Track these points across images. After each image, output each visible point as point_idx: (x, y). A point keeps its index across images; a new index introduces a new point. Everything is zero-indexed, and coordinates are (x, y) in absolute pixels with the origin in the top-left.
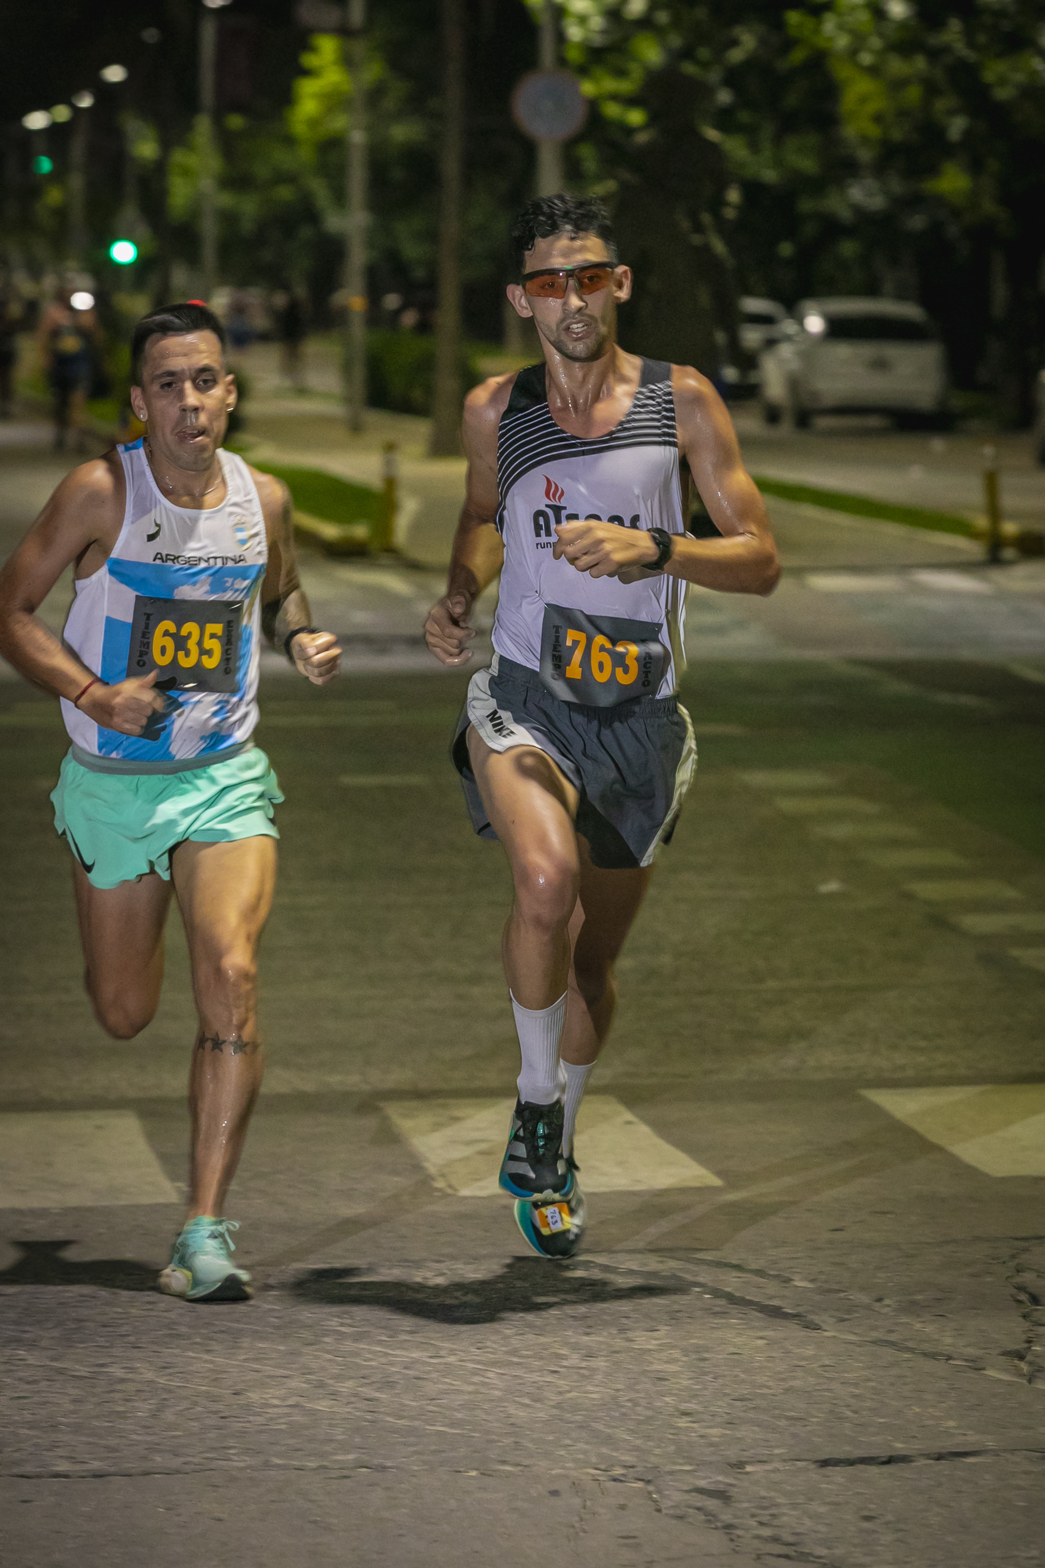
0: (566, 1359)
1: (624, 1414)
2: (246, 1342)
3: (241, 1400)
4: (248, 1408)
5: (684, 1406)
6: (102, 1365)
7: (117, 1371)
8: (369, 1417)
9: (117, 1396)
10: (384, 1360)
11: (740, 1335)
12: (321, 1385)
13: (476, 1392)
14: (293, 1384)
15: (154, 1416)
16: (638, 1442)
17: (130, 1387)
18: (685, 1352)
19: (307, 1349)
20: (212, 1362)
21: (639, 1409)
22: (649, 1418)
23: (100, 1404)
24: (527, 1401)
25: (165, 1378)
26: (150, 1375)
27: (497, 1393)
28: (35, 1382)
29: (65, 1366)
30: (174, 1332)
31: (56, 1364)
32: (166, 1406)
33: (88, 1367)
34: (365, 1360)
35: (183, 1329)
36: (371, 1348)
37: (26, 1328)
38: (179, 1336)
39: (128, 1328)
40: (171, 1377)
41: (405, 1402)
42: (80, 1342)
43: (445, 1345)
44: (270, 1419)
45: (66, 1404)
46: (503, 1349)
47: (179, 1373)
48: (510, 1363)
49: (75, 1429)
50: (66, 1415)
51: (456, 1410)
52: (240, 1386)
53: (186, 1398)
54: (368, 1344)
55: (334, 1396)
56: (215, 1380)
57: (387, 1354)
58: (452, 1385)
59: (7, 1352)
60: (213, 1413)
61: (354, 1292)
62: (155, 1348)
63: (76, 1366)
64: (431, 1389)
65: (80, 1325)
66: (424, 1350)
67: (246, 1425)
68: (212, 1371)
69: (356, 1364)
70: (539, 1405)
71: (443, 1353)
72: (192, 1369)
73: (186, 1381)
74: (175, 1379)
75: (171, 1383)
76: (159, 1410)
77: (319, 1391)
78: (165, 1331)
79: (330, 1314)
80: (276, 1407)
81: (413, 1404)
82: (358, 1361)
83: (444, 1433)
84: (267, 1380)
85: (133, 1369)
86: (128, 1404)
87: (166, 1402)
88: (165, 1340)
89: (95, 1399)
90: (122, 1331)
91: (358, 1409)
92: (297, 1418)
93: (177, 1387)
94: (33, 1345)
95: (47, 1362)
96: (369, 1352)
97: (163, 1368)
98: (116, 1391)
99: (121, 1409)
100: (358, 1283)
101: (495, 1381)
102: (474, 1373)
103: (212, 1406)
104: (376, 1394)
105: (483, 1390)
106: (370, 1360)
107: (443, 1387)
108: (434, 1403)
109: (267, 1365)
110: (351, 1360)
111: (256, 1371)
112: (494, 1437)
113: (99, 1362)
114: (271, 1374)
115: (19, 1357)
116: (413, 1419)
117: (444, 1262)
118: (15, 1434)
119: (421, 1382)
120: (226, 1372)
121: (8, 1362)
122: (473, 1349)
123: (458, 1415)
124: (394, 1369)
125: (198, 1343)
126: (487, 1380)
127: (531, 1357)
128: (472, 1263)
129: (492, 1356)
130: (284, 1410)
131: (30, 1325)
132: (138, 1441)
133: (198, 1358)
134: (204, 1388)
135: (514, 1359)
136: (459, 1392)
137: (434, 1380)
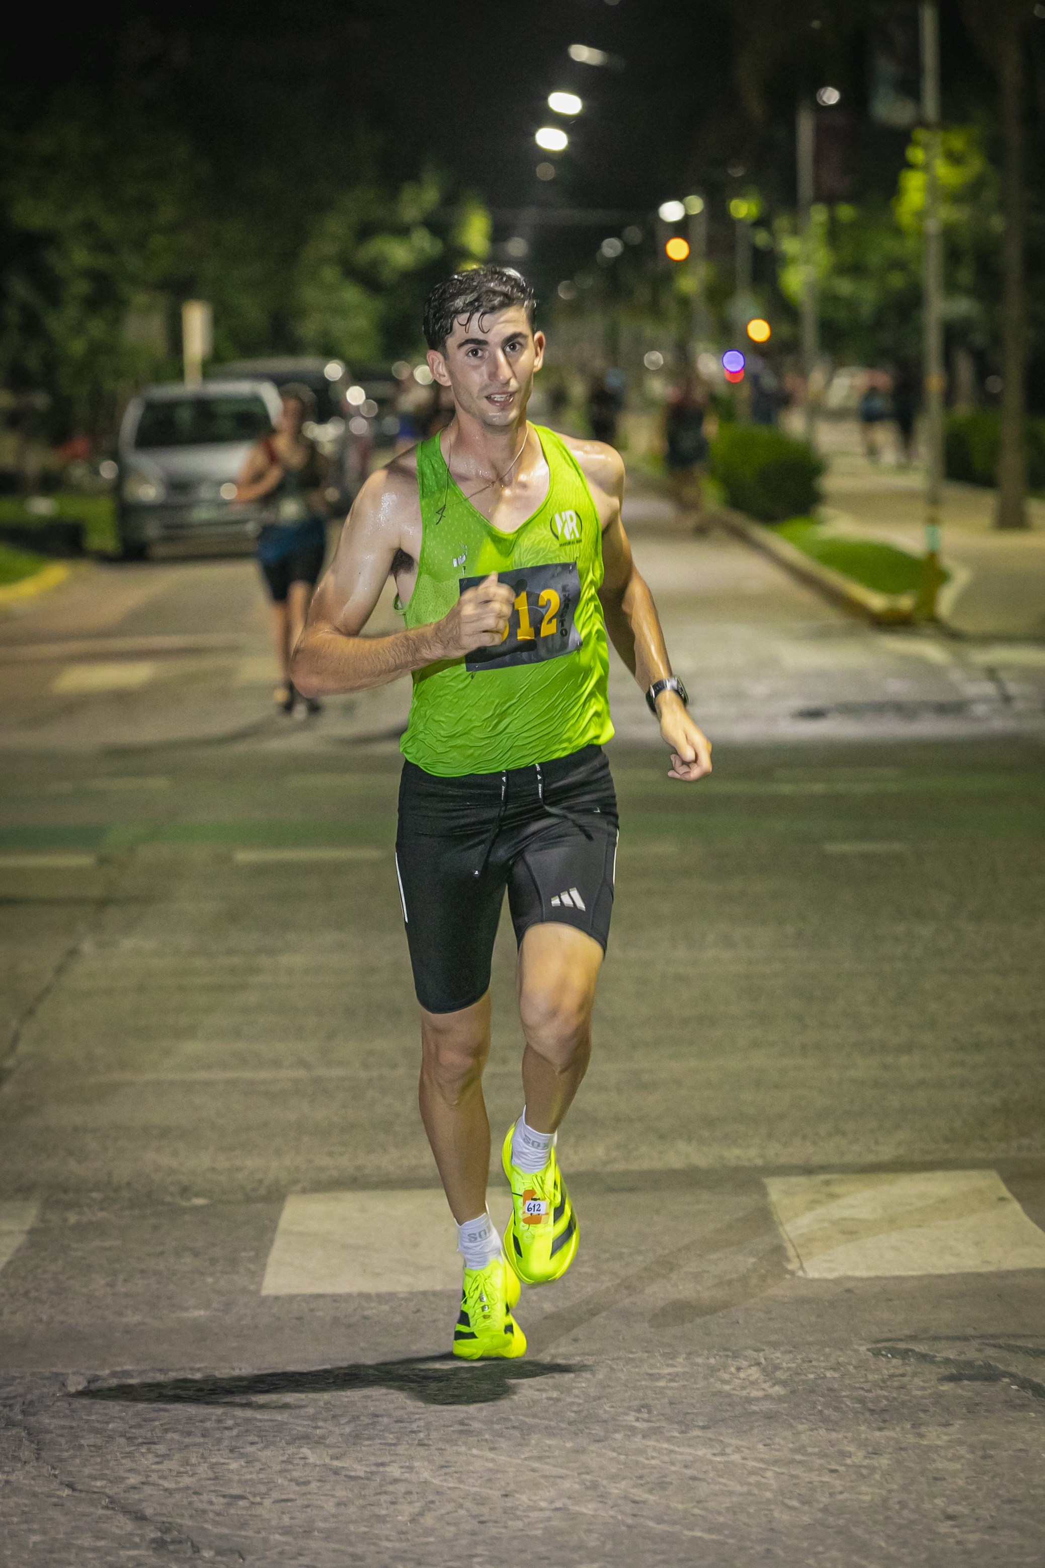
0: (850, 1457)
1: (887, 1518)
2: (534, 1439)
3: (509, 1502)
4: (510, 1512)
5: (950, 1510)
6: (382, 1464)
7: (394, 1471)
8: (630, 1521)
9: (383, 1498)
10: (666, 1458)
11: (1032, 1430)
12: (594, 1486)
13: (749, 1493)
14: (566, 1484)
15: (413, 1520)
16: (892, 1549)
17: (401, 1488)
18: (972, 1448)
19: (594, 1447)
20: (493, 1460)
21: (905, 1513)
22: (913, 1522)
23: (364, 1507)
24: (795, 1503)
25: (441, 1478)
26: (426, 1475)
27: (769, 1495)
28: (307, 1483)
29: (344, 1465)
30: (466, 1428)
31: (336, 1463)
32: (429, 1510)
33: (367, 1465)
34: (647, 1459)
35: (476, 1425)
36: (658, 1445)
37: (320, 1424)
38: (469, 1433)
39: (422, 1423)
40: (447, 1477)
41: (672, 1505)
42: (368, 1439)
43: (734, 1442)
44: (529, 1524)
45: (330, 1506)
46: (791, 1445)
47: (456, 1472)
48: (792, 1462)
49: (328, 1535)
50: (325, 1520)
51: (719, 1513)
52: (512, 1487)
53: (454, 1501)
54: (657, 1441)
55: (603, 1497)
56: (490, 1480)
57: (672, 1451)
58: (725, 1485)
59: (291, 1450)
60: (475, 1517)
61: (662, 1384)
62: (440, 1445)
63: (356, 1466)
64: (703, 1489)
65: (376, 1419)
66: (712, 1447)
67: (503, 1530)
68: (490, 1470)
69: (637, 1462)
70: (806, 1508)
71: (728, 1450)
72: (471, 1468)
73: (461, 1481)
74: (450, 1479)
75: (445, 1484)
76: (421, 1514)
77: (589, 1492)
78: (457, 1427)
79: (629, 1408)
80: (541, 1510)
81: (680, 1507)
82: (641, 1459)
83: (700, 1538)
84: (542, 1481)
85: (411, 1468)
86: (392, 1507)
87: (432, 1506)
88: (455, 1436)
89: (361, 1502)
90: (414, 1427)
91: (622, 1512)
92: (557, 1523)
93: (449, 1488)
94: (320, 1442)
95: (327, 1461)
96: (655, 1449)
97: (442, 1467)
98: (386, 1493)
99: (384, 1512)
100: (669, 1374)
101: (772, 1482)
102: (752, 1473)
103: (476, 1510)
104: (646, 1496)
105: (756, 1491)
106: (653, 1458)
107: (717, 1488)
108: (700, 1505)
109: (548, 1464)
110: (633, 1458)
111: (534, 1470)
112: (748, 1544)
113: (380, 1461)
114: (548, 1473)
115: (301, 1456)
116: (674, 1523)
117: (764, 1350)
118: (265, 1540)
119: (697, 1483)
120: (504, 1472)
121: (288, 1462)
122: (760, 1446)
123: (721, 1519)
124: (673, 1468)
125: (486, 1440)
126: (763, 1480)
127: (815, 1454)
128: (791, 1352)
129: (777, 1453)
130: (548, 1514)
131: (325, 1420)
132: (387, 1548)
133: (482, 1457)
134: (475, 1489)
135: (798, 1457)
136: (731, 1493)
137: (710, 1481)
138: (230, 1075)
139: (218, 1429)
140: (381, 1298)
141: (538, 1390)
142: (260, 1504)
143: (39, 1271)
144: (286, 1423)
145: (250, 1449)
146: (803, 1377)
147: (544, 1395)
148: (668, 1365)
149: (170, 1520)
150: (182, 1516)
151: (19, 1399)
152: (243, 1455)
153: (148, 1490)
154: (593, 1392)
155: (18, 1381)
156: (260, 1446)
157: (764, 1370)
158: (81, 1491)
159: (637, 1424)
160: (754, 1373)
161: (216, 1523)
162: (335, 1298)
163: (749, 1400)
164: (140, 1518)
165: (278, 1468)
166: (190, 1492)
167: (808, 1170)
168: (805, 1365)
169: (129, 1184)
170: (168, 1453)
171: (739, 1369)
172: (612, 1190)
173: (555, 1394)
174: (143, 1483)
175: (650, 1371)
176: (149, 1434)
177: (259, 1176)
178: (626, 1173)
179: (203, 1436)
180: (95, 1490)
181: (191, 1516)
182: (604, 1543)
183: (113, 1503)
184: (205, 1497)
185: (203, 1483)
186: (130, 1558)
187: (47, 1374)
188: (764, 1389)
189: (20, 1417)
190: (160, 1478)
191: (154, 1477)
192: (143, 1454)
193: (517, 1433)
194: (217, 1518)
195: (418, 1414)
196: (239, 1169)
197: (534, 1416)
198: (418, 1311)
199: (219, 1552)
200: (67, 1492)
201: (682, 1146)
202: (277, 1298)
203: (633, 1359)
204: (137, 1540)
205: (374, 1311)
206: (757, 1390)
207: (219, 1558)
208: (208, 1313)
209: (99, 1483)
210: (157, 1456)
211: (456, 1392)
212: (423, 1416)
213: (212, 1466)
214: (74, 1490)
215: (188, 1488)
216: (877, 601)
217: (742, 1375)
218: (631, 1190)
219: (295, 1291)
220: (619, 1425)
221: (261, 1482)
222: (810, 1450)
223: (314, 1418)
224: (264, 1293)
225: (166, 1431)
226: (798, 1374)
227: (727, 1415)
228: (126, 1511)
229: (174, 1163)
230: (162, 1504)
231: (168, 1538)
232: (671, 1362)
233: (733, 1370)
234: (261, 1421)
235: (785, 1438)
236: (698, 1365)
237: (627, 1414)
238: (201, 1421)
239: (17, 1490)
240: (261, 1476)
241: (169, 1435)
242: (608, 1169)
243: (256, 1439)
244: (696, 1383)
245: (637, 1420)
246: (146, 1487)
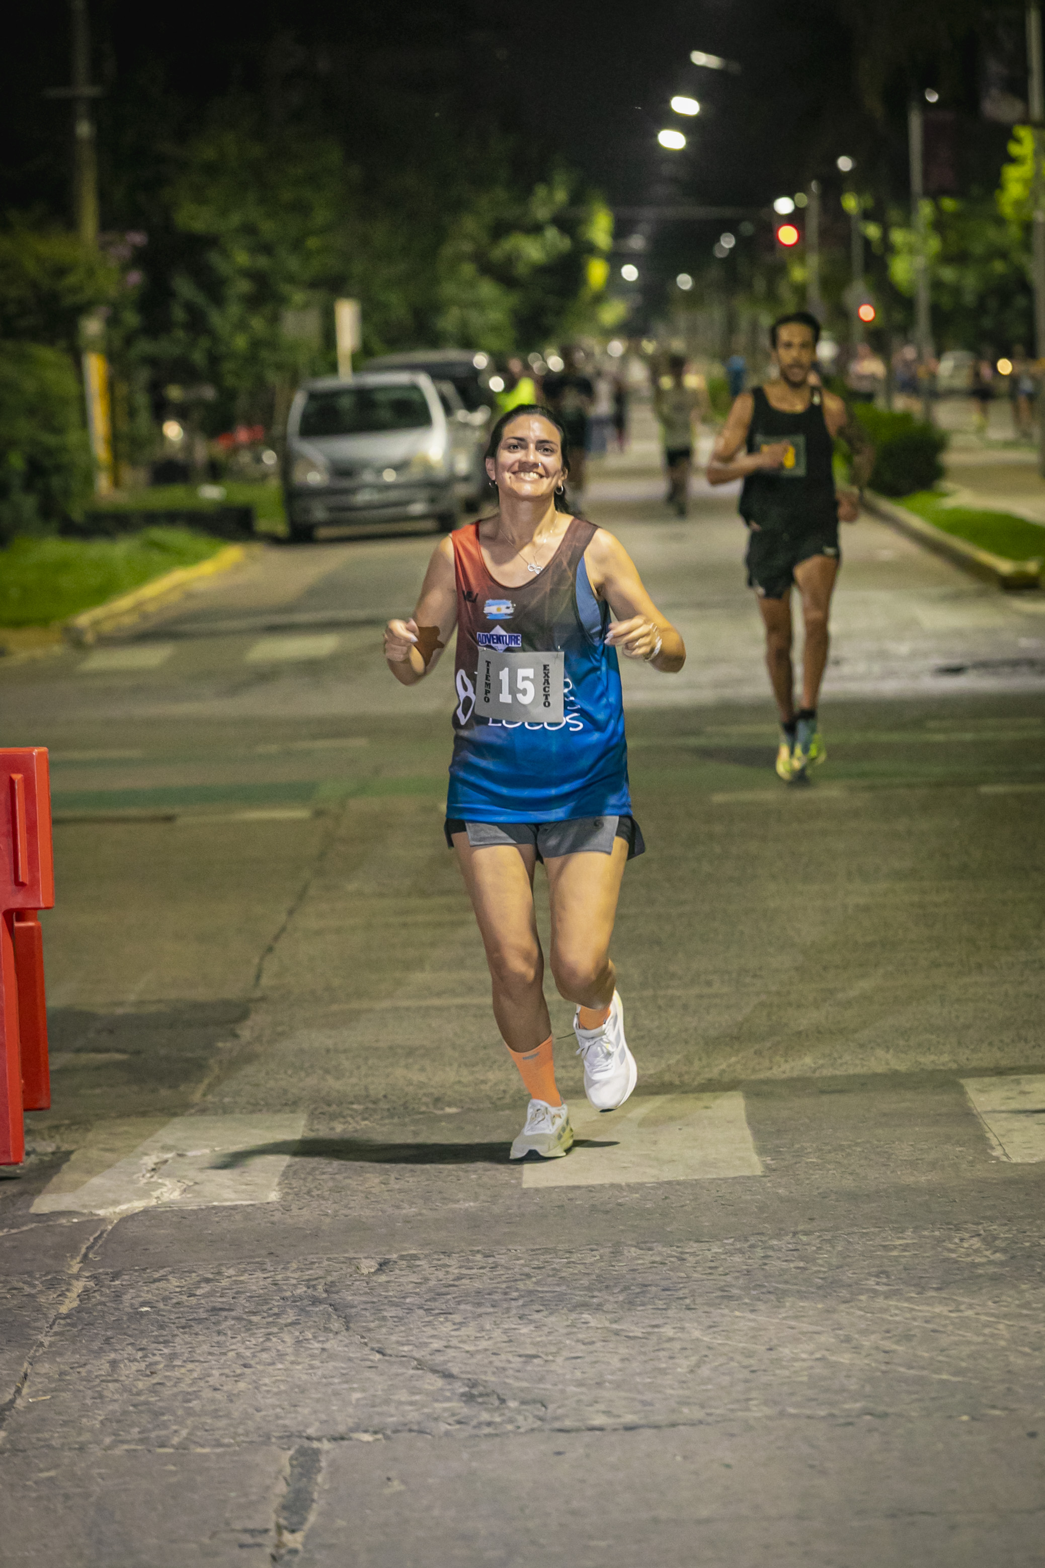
2: (789, 1301)
3: (773, 1355)
4: (776, 1363)
6: (657, 1326)
7: (668, 1331)
8: (883, 1368)
9: (662, 1354)
10: (908, 1315)
13: (985, 1343)
14: (823, 1339)
15: (692, 1371)
17: (677, 1345)
19: (843, 1307)
20: (754, 1320)
23: (646, 1362)
24: (1027, 1350)
25: (711, 1336)
26: (697, 1334)
27: (1002, 1343)
28: (593, 1343)
29: (623, 1327)
30: (725, 1294)
31: (615, 1326)
32: (704, 1362)
33: (643, 1328)
34: (891, 1316)
35: (735, 1291)
36: (899, 1304)
37: (596, 1293)
38: (730, 1298)
39: (686, 1291)
40: (716, 1335)
41: (920, 1353)
42: (641, 1305)
43: (966, 1300)
44: (795, 1372)
45: (615, 1362)
46: (1017, 1302)
47: (723, 1331)
48: (1021, 1315)
49: (618, 1386)
50: (612, 1374)
51: (962, 1360)
52: (775, 1342)
53: (725, 1354)
54: (898, 1300)
55: (857, 1349)
56: (754, 1337)
57: (913, 1309)
58: (964, 1336)
59: (573, 1316)
60: (745, 1367)
61: (895, 1253)
62: (707, 1309)
63: (633, 1328)
64: (944, 1341)
65: (645, 1289)
66: (947, 1305)
67: (772, 1378)
68: (753, 1329)
69: (883, 1319)
70: (1037, 1353)
71: (962, 1307)
72: (736, 1327)
73: (728, 1338)
74: (719, 1337)
75: (714, 1341)
76: (698, 1365)
77: (844, 1345)
78: (719, 1293)
79: (869, 1274)
80: (804, 1360)
81: (926, 1355)
82: (887, 1317)
83: (948, 1381)
84: (800, 1336)
85: (683, 1329)
86: (671, 1361)
87: (706, 1359)
88: (717, 1301)
89: (643, 1358)
90: (680, 1294)
91: (876, 1361)
92: (819, 1370)
93: (719, 1344)
94: (599, 1308)
95: (607, 1324)
96: (897, 1308)
97: (711, 1327)
98: (663, 1349)
99: (664, 1365)
100: (900, 1245)
101: (1004, 1333)
102: (986, 1325)
103: (746, 1362)
104: (895, 1347)
105: (991, 1340)
106: (896, 1315)
107: (956, 1338)
108: (944, 1353)
109: (803, 1322)
110: (879, 1315)
111: (792, 1328)
112: (990, 1384)
113: (654, 1323)
114: (805, 1330)
115: (583, 1321)
116: (923, 1368)
117: (982, 1223)
118: (563, 1391)
119: (937, 1335)
120: (765, 1329)
121: (572, 1325)
122: (990, 1303)
123: (964, 1364)
124: (916, 1324)
125: (746, 1304)
126: (996, 1332)
127: (1039, 1309)
128: (1006, 1225)
129: (1006, 1309)
130: (810, 1363)
131: (600, 1290)
132: (671, 1395)
133: (743, 1317)
134: (741, 1345)
135: (1025, 1312)
136: (969, 1343)
137: (949, 1333)
138: (459, 1001)
139: (506, 1300)
140: (631, 1188)
141: (786, 1261)
142: (553, 1361)
143: (317, 1172)
144: (566, 1294)
145: (536, 1316)
146: (1020, 1245)
147: (792, 1265)
148: (899, 1238)
149: (475, 1377)
150: (485, 1373)
151: (320, 1280)
152: (531, 1321)
153: (451, 1353)
154: (834, 1261)
155: (317, 1265)
156: (545, 1313)
157: (984, 1240)
158: (391, 1356)
159: (877, 1287)
160: (976, 1243)
161: (517, 1378)
162: (590, 1189)
163: (975, 1265)
164: (448, 1376)
165: (565, 1331)
166: (489, 1353)
167: (999, 1072)
168: (1020, 1235)
169: (385, 1096)
170: (464, 1321)
171: (962, 1240)
172: (823, 1092)
173: (802, 1264)
174: (446, 1347)
175: (884, 1243)
176: (444, 1307)
177: (502, 1087)
178: (834, 1078)
179: (493, 1306)
180: (404, 1354)
181: (494, 1373)
182: (863, 1386)
183: (421, 1365)
184: (503, 1357)
185: (499, 1345)
186: (445, 1409)
187: (342, 1259)
188: (986, 1256)
189: (325, 1295)
190: (460, 1342)
191: (454, 1342)
192: (441, 1323)
193: (772, 1297)
194: (517, 1374)
195: (682, 1283)
196: (484, 1082)
197: (786, 1282)
198: (666, 1198)
199: (523, 1402)
200: (378, 1356)
201: (880, 1053)
202: (537, 1190)
203: (867, 1233)
204: (448, 1394)
205: (627, 1199)
206: (981, 1257)
207: (524, 1407)
208: (477, 1204)
209: (406, 1348)
210: (454, 1324)
211: (713, 1264)
212: (686, 1285)
213: (505, 1331)
214: (384, 1355)
215: (486, 1350)
216: (1005, 566)
217: (966, 1245)
218: (841, 1091)
219: (553, 1184)
220: (862, 1289)
221: (550, 1343)
222: (1034, 1305)
223: (589, 1289)
224: (525, 1186)
225: (459, 1303)
226: (1016, 1243)
227: (958, 1277)
228: (434, 1371)
229: (423, 1078)
230: (466, 1364)
231: (475, 1392)
232: (901, 1235)
233: (957, 1240)
234: (542, 1292)
235: (1010, 1296)
236: (924, 1237)
237: (867, 1279)
238: (489, 1294)
239: (332, 1357)
240: (550, 1338)
241: (462, 1307)
242: (817, 1074)
243: (541, 1308)
244: (925, 1252)
245: (878, 1284)
246: (449, 1351)
